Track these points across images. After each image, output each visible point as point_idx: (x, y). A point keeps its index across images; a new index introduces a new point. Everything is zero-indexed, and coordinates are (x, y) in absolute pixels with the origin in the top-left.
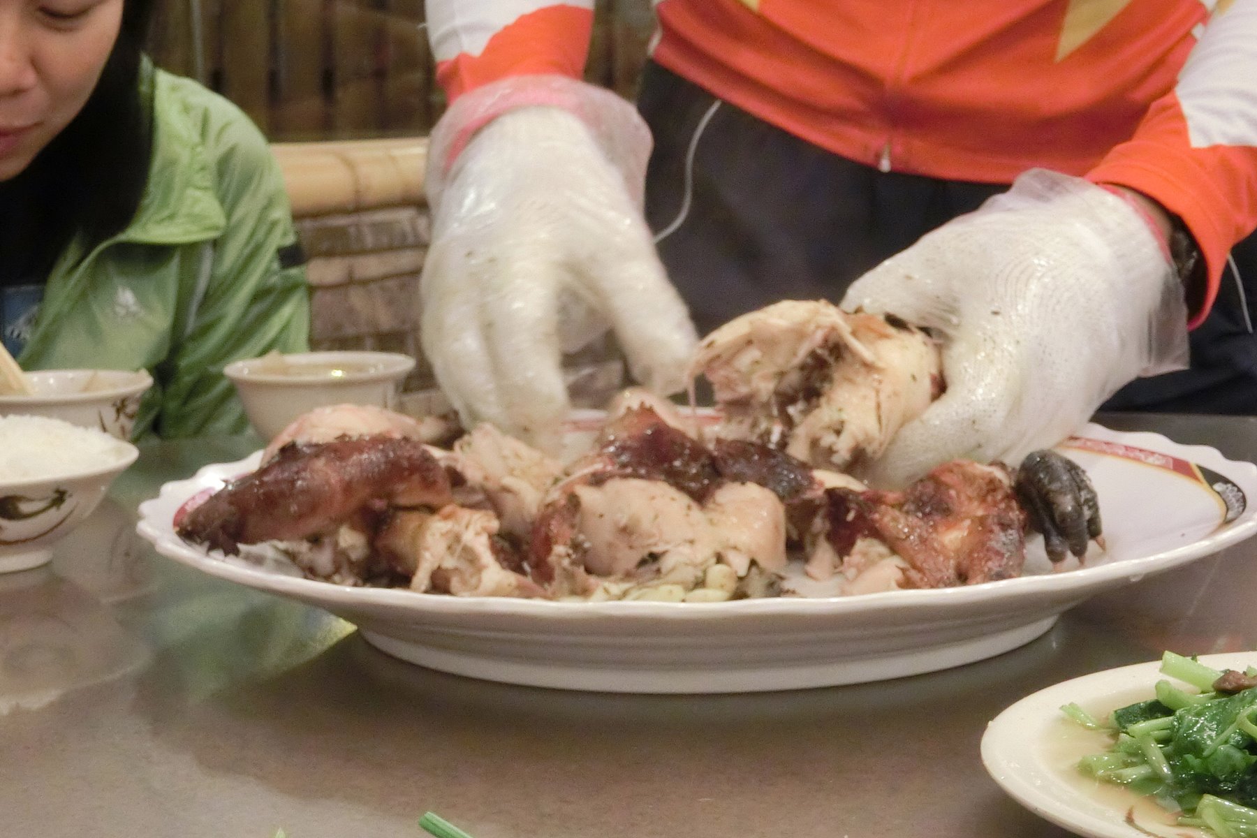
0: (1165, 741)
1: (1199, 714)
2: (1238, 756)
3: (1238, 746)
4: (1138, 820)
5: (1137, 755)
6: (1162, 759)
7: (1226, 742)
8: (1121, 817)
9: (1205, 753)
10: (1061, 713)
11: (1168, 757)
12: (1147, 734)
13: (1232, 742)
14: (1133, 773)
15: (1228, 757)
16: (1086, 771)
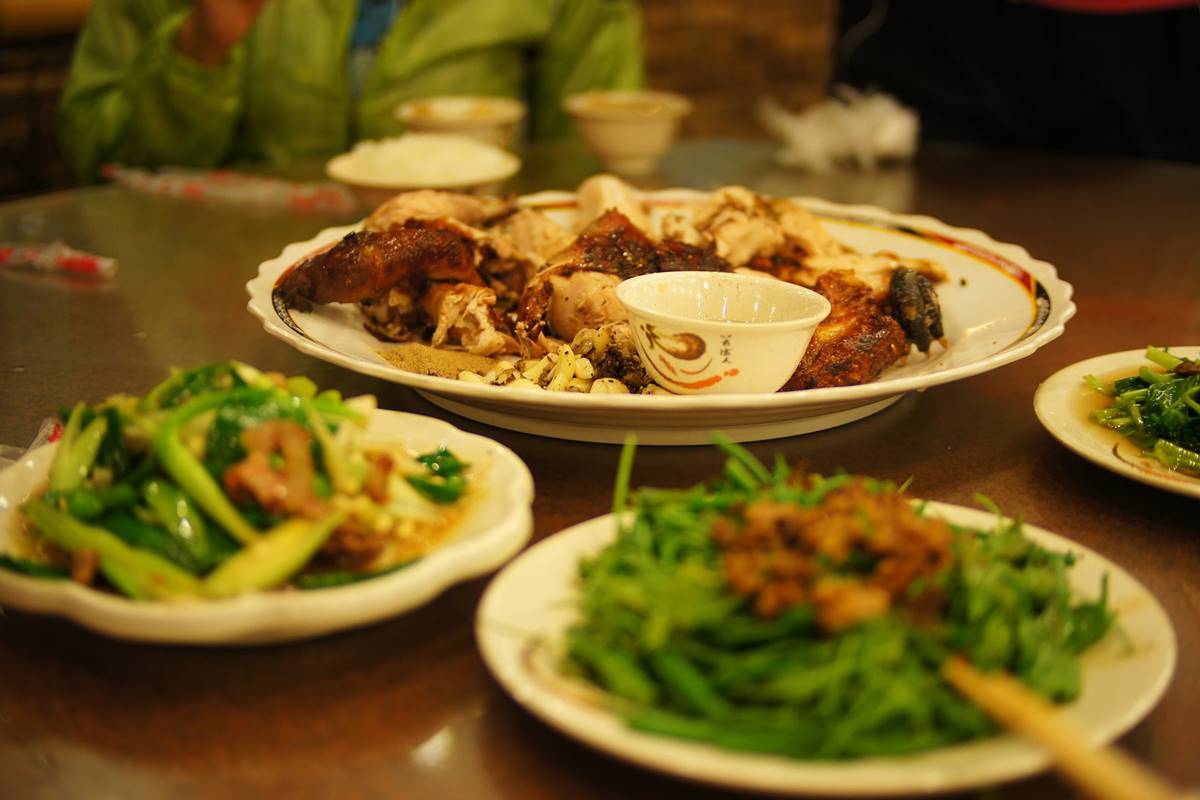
0: (1141, 403)
1: (1162, 389)
2: (1182, 417)
3: (1183, 410)
4: (1119, 452)
5: (1125, 411)
6: (1138, 414)
7: (1176, 407)
8: (1110, 450)
9: (1164, 414)
10: (1084, 381)
11: (1142, 413)
12: (1132, 398)
13: (1180, 407)
14: (1120, 422)
15: (1176, 417)
16: (1093, 419)
